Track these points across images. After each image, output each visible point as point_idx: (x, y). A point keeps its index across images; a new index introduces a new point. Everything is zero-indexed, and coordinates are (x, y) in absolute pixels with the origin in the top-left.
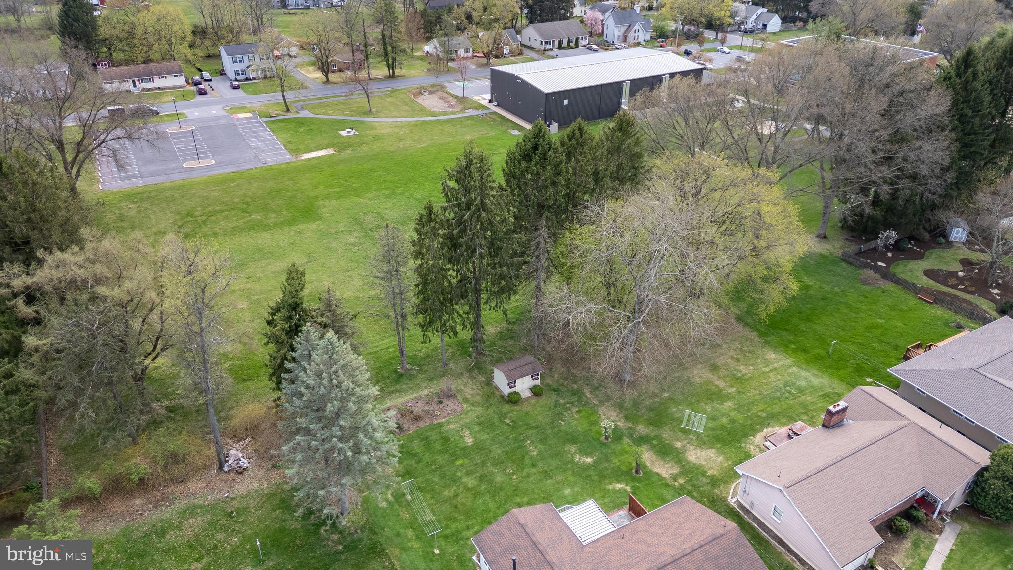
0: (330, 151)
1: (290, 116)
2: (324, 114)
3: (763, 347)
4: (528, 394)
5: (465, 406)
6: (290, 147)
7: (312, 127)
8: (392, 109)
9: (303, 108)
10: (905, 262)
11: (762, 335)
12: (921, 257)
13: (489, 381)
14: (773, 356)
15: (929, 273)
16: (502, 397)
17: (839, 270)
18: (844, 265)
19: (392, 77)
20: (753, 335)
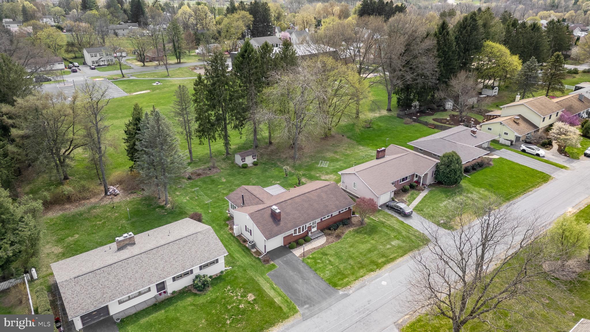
0: (149, 91)
1: (124, 79)
2: (143, 78)
3: (358, 145)
4: (251, 165)
5: (222, 170)
6: (126, 90)
7: (137, 82)
8: (180, 74)
9: (131, 76)
10: (425, 117)
11: (357, 142)
12: (432, 115)
13: (233, 162)
14: (362, 148)
15: (434, 120)
16: (239, 167)
17: (395, 120)
18: (398, 119)
19: (179, 63)
20: (355, 142)
